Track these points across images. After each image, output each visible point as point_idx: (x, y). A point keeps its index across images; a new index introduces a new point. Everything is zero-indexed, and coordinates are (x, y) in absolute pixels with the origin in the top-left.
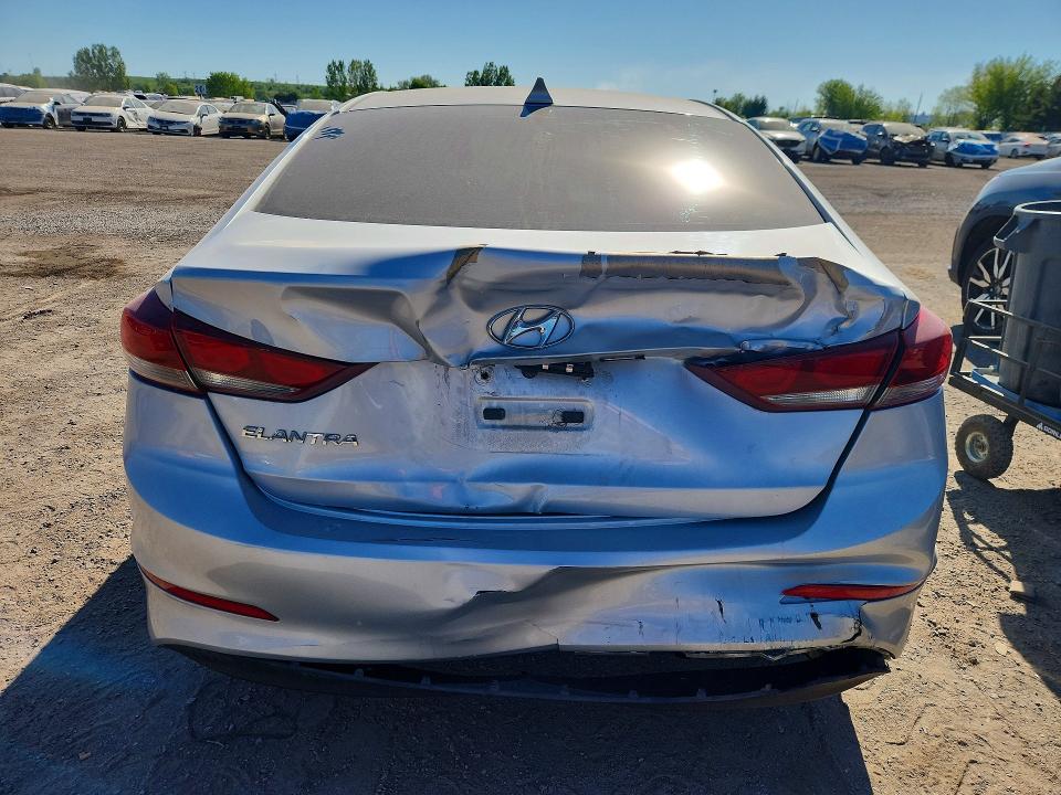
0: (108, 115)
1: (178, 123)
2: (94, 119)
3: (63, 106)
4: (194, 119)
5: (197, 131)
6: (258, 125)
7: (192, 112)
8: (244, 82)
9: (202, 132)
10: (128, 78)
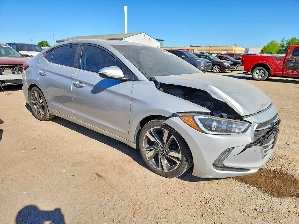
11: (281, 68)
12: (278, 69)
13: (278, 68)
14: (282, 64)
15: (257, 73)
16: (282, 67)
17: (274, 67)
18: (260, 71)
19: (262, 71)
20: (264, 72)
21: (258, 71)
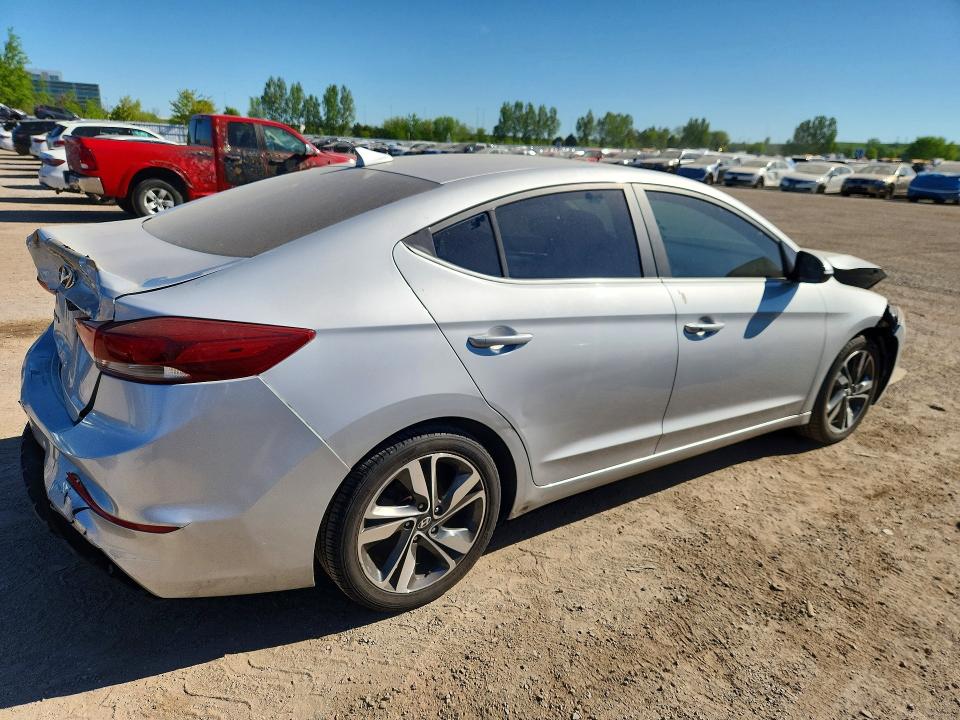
0: (751, 175)
1: (806, 182)
2: (740, 178)
3: (724, 167)
4: (821, 179)
5: (821, 189)
6: (880, 185)
7: (821, 171)
8: (952, 145)
9: (827, 190)
10: (835, 144)
11: (214, 181)
12: (206, 185)
13: (206, 181)
14: (213, 168)
15: (149, 200)
16: (214, 177)
17: (195, 178)
18: (157, 193)
19: (163, 192)
20: (170, 195)
21: (151, 194)
